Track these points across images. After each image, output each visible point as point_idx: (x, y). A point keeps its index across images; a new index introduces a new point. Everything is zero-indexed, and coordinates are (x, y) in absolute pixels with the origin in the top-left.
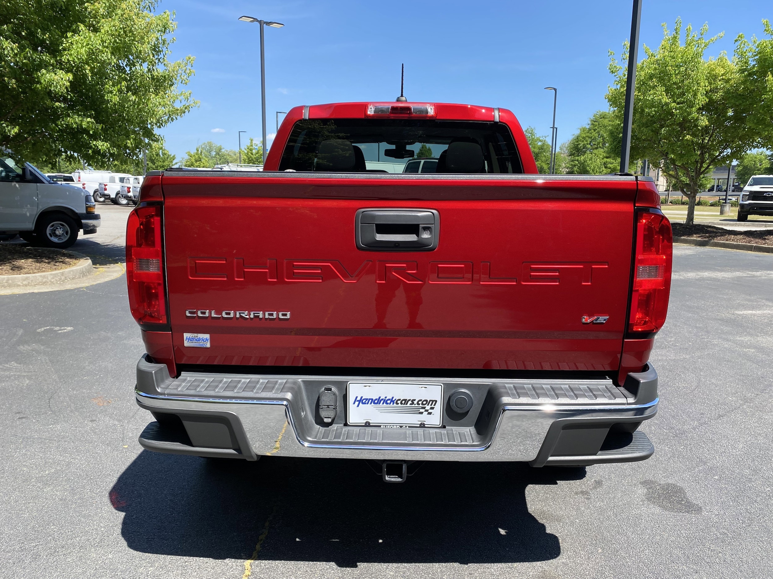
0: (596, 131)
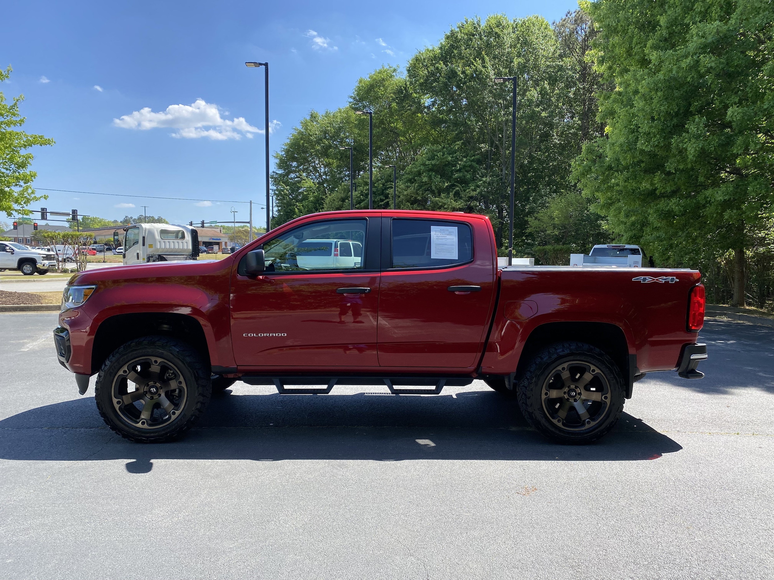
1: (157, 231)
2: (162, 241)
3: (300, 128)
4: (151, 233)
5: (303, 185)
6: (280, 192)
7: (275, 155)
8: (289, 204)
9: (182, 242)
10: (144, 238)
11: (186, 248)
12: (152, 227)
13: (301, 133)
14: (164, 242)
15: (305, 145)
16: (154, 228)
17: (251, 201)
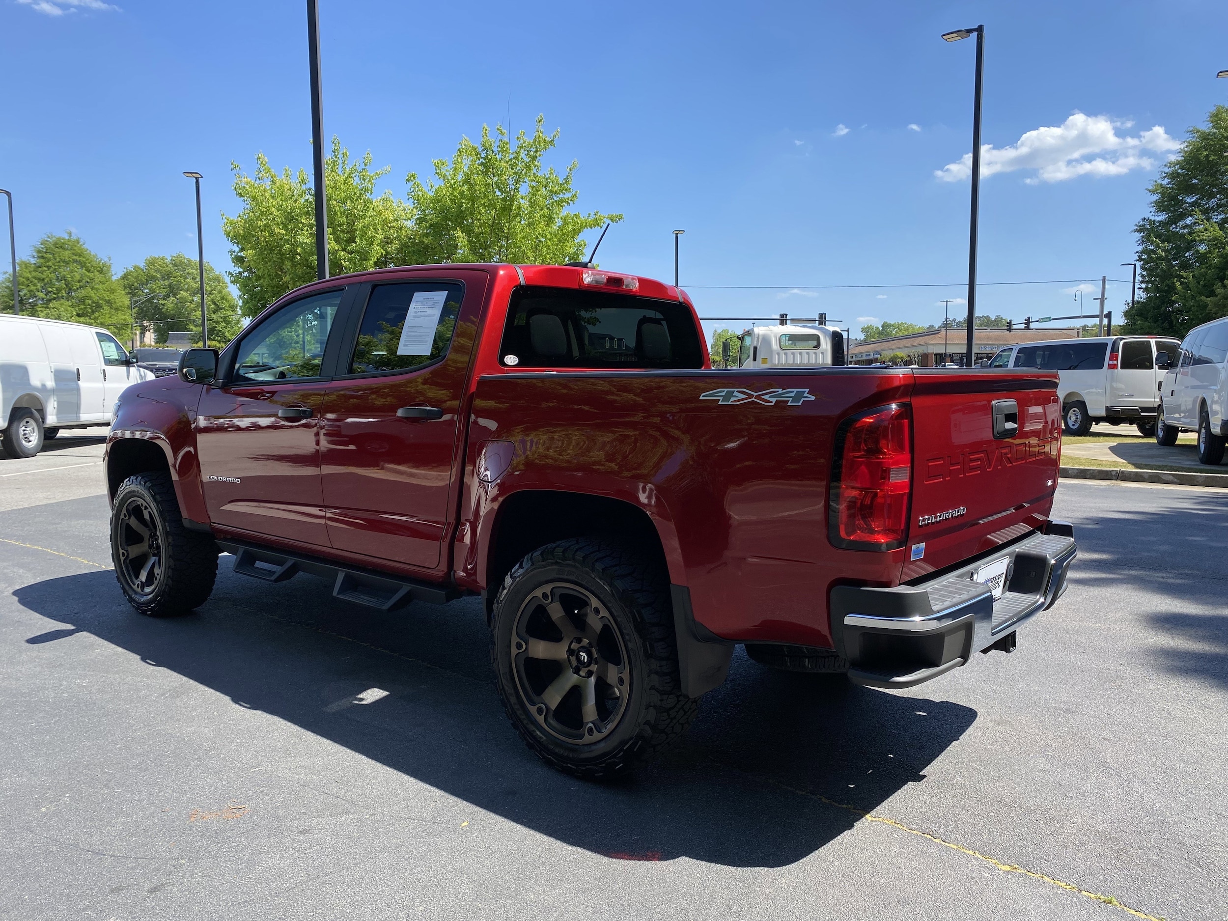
0: (52, 269)
1: (775, 337)
2: (782, 352)
3: (1206, 127)
4: (766, 340)
5: (1199, 236)
6: (1149, 256)
7: (1150, 188)
8: (1167, 276)
9: (815, 353)
10: (755, 348)
11: (820, 361)
12: (769, 332)
13: (1205, 137)
14: (786, 354)
15: (1211, 158)
16: (772, 333)
17: (1104, 278)
